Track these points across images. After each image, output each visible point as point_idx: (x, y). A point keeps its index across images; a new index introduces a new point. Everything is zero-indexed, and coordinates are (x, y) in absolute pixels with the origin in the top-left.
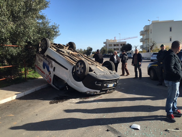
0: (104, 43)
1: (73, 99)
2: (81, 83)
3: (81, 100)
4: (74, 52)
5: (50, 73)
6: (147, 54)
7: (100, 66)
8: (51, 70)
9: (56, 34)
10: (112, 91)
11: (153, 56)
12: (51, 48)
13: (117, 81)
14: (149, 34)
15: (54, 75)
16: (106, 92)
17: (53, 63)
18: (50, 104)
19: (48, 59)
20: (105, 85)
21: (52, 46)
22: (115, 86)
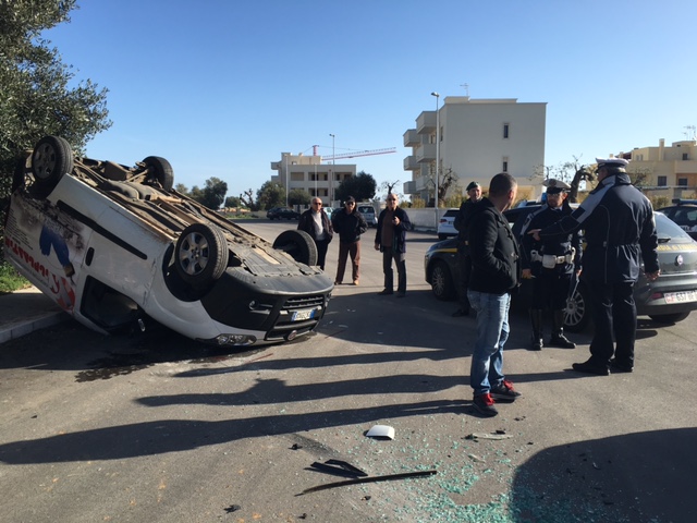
0: (275, 166)
1: (168, 364)
3: (199, 366)
4: (168, 195)
5: (73, 272)
6: (426, 213)
7: (265, 248)
8: (76, 258)
9: (94, 123)
10: (308, 334)
11: (445, 221)
12: (75, 178)
13: (323, 300)
14: (434, 141)
15: (90, 280)
16: (286, 338)
17: (87, 232)
18: (79, 381)
19: (63, 217)
20: (283, 312)
21: (82, 170)
22: (316, 319)
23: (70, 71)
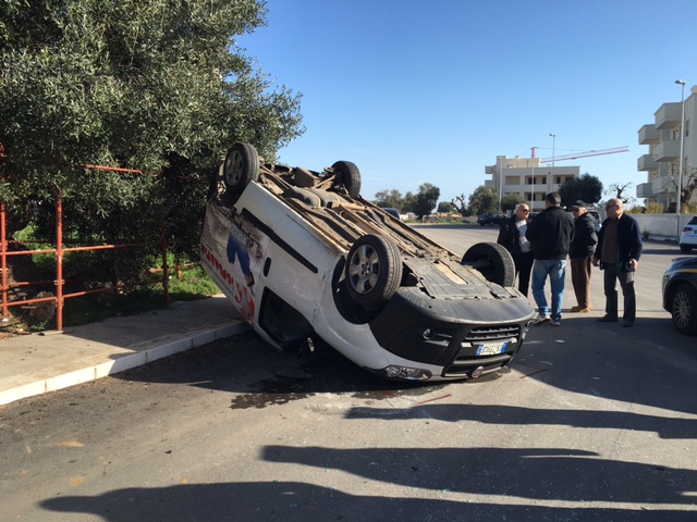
0: (489, 170)
1: (329, 395)
2: (364, 331)
3: (361, 403)
4: (351, 202)
5: (253, 282)
6: (665, 219)
7: (451, 264)
8: (256, 268)
9: (288, 129)
10: (499, 371)
11: (690, 229)
12: (259, 185)
13: (519, 332)
14: (677, 137)
15: (267, 291)
16: (469, 375)
17: (265, 240)
18: (233, 407)
19: (247, 225)
20: (465, 345)
21: (268, 176)
22: (510, 353)
23: (267, 79)
